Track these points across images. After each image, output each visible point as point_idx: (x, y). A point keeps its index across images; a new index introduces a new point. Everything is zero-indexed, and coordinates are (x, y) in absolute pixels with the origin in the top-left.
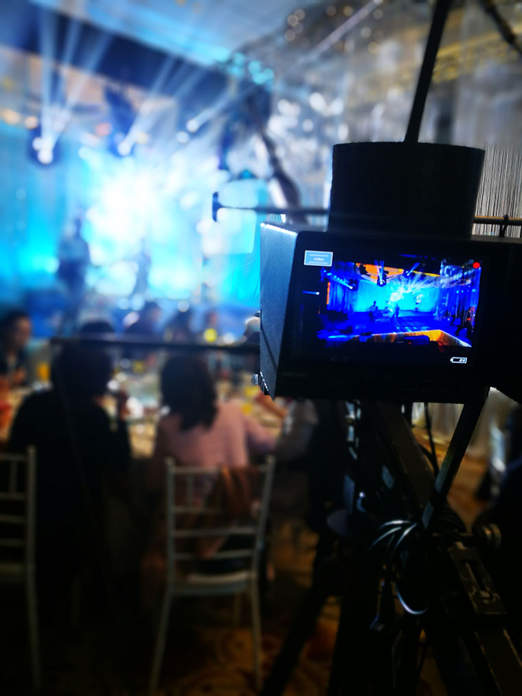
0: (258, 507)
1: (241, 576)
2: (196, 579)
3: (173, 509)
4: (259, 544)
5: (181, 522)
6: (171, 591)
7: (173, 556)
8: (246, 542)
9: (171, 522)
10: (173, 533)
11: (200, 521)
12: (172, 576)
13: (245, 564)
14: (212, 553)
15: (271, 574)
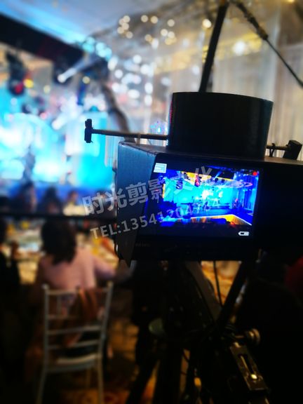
0: (103, 313)
1: (91, 357)
2: (62, 361)
3: (48, 317)
4: (103, 337)
5: (53, 325)
6: (45, 371)
7: (47, 347)
8: (95, 335)
9: (46, 325)
10: (48, 333)
11: (65, 324)
12: (46, 361)
13: (94, 349)
14: (74, 344)
15: (110, 354)
